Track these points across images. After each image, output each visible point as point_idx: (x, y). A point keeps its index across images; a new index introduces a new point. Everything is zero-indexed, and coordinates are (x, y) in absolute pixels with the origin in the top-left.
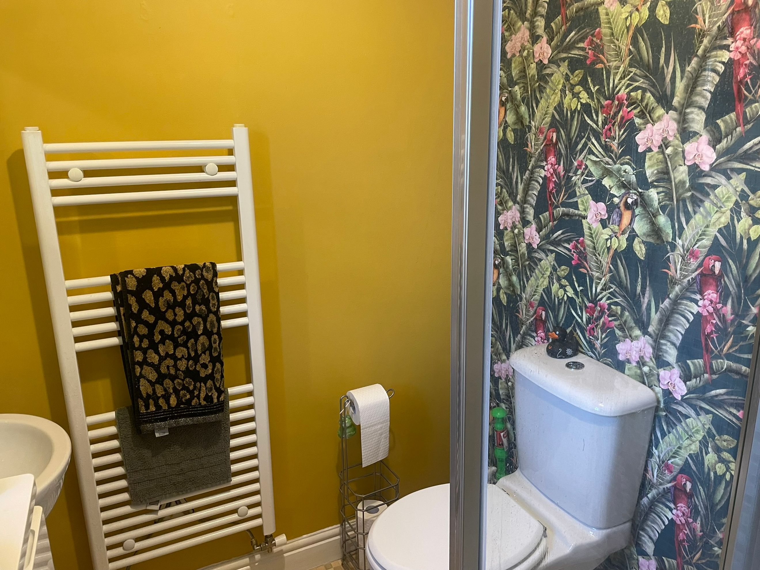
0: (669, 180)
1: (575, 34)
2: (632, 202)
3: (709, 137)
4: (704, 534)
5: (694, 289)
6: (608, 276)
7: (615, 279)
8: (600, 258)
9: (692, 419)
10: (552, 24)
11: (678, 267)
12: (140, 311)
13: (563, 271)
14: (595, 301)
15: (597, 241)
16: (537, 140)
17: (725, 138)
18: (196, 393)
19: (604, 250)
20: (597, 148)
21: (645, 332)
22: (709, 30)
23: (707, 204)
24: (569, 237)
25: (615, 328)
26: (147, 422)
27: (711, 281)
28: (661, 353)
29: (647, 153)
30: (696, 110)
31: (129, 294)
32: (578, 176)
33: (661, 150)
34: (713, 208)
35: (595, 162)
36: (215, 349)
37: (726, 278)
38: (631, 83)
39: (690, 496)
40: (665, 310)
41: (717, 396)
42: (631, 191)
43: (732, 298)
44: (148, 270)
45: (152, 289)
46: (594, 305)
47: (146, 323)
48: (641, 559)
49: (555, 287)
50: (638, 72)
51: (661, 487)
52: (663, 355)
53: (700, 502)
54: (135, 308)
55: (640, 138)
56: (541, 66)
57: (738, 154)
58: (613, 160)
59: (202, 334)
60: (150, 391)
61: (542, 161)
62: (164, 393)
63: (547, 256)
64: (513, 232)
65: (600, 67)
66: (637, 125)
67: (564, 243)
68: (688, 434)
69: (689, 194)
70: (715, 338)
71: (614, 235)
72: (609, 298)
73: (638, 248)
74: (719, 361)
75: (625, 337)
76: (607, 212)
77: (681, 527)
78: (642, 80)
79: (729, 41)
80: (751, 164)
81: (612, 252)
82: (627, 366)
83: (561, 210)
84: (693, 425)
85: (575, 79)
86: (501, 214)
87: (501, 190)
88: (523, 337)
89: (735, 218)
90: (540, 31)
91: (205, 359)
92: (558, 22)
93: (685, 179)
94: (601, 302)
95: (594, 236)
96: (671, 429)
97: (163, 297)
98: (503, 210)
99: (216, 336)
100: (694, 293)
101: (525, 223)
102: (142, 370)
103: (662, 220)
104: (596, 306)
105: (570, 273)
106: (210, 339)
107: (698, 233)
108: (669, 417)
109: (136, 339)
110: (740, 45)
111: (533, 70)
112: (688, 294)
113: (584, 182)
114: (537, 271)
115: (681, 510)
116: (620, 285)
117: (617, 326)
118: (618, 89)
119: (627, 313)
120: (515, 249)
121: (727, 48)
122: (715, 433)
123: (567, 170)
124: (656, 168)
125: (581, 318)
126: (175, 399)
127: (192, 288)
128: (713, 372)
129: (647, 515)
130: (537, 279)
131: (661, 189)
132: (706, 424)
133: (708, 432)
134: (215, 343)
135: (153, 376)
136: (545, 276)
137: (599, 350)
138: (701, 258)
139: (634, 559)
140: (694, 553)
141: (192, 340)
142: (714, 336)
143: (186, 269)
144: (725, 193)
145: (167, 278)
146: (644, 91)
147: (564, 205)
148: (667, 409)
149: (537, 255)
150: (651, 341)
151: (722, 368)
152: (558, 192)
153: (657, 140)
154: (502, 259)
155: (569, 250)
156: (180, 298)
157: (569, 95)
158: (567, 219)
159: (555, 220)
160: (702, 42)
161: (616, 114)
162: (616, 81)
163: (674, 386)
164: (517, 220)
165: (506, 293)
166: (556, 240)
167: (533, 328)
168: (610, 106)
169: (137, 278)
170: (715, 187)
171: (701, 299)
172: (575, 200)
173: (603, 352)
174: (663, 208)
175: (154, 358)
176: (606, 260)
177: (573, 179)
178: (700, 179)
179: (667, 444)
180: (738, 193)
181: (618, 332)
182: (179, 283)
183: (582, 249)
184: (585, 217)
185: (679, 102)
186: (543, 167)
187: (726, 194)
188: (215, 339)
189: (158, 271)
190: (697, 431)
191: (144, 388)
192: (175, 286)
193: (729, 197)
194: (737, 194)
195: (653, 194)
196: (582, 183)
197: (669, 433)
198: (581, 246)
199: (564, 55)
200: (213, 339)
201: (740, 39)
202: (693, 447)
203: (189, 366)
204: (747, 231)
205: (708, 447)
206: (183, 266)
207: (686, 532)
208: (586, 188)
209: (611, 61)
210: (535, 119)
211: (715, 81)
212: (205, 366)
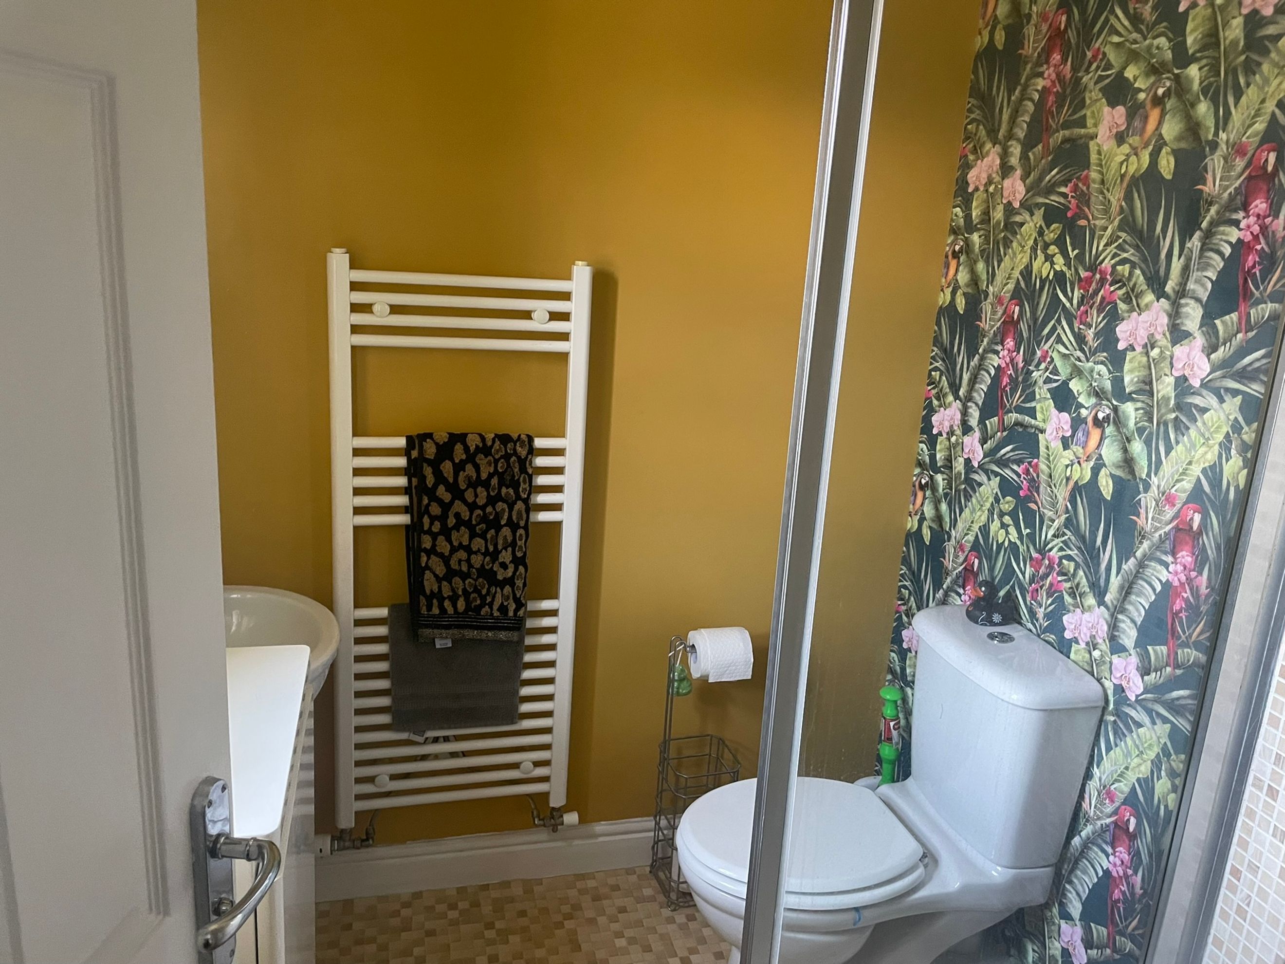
0: (1151, 394)
1: (1058, 173)
2: (1104, 418)
3: (1204, 340)
4: (1145, 892)
5: (1166, 547)
6: (1065, 516)
7: (1071, 523)
8: (1055, 491)
9: (1145, 728)
10: (1030, 154)
11: (1150, 516)
12: (435, 486)
13: (1009, 502)
14: (1043, 551)
15: (1055, 466)
16: (994, 313)
17: (1222, 345)
18: (489, 599)
19: (1062, 480)
20: (1068, 337)
21: (1101, 603)
22: (1220, 195)
23: (1193, 432)
24: (1021, 456)
25: (1064, 592)
26: (427, 626)
27: (1187, 538)
28: (1116, 633)
29: (1128, 353)
30: (1192, 302)
31: (426, 462)
32: (1041, 372)
33: (1145, 350)
34: (1199, 439)
35: (1064, 356)
36: (520, 547)
37: (1205, 537)
38: (1119, 252)
39: (1132, 837)
40: (1129, 573)
41: (1178, 699)
42: (1103, 402)
43: (1210, 565)
44: (451, 435)
45: (452, 460)
46: (1041, 557)
47: (440, 502)
48: (1062, 922)
49: (995, 526)
50: (1128, 239)
51: (1099, 823)
52: (1119, 636)
53: (1143, 845)
54: (430, 480)
55: (1122, 330)
56: (1009, 210)
57: (1235, 369)
58: (1086, 356)
59: (505, 525)
60: (435, 588)
61: (997, 344)
62: (451, 594)
63: (989, 479)
64: (949, 440)
65: (1082, 224)
66: (1120, 312)
67: (1012, 464)
68: (1138, 749)
69: (1173, 415)
70: (1184, 617)
71: (1076, 461)
72: (1061, 549)
73: (1104, 483)
74: (1186, 650)
75: (1076, 606)
76: (1072, 427)
77: (1118, 881)
78: (1132, 251)
79: (1241, 215)
80: (1249, 385)
81: (1071, 484)
82: (1074, 647)
83: (1014, 416)
84: (1145, 737)
85: (1050, 236)
86: (936, 412)
87: (940, 377)
88: (946, 595)
89: (1224, 456)
90: (1014, 161)
91: (506, 556)
92: (1037, 153)
93: (1170, 395)
94: (1051, 553)
95: (1051, 459)
96: (1118, 741)
97: (464, 471)
98: (940, 406)
99: (521, 531)
100: (1166, 553)
101: (967, 429)
102: (429, 558)
103: (1137, 447)
104: (1043, 559)
105: (1015, 508)
106: (514, 533)
107: (1178, 470)
108: (1118, 725)
109: (426, 520)
110: (1252, 223)
111: (998, 214)
112: (1158, 554)
113: (1048, 381)
114: (974, 500)
115: (1119, 857)
116: (1077, 531)
117: (1068, 590)
118: (1101, 258)
119: (1081, 573)
120: (950, 465)
121: (1236, 223)
122: (1172, 751)
123: (1027, 362)
124: (1137, 374)
125: (1023, 574)
126: (464, 603)
127: (500, 465)
128: (1177, 666)
129: (1077, 862)
130: (973, 511)
131: (1139, 405)
132: (1161, 738)
133: (1163, 749)
134: (520, 540)
135: (441, 570)
136: (984, 508)
137: (1041, 621)
138: (1178, 506)
139: (1054, 923)
140: (1130, 920)
141: (493, 532)
142: (1183, 615)
143: (497, 439)
144: (1215, 420)
145: (472, 449)
146: (1133, 266)
147: (1019, 410)
148: (1117, 713)
149: (976, 477)
150: (1106, 614)
151: (1189, 661)
152: (1014, 390)
153: (1142, 337)
154: (931, 477)
155: (1019, 476)
156: (484, 476)
157: (1041, 257)
158: (1021, 430)
159: (1004, 430)
160: (1209, 210)
161: (1096, 293)
162: (1101, 248)
163: (1129, 681)
164: (956, 423)
165: (930, 527)
166: (1003, 458)
167: (961, 581)
168: (1089, 281)
169: (437, 444)
170: (1204, 410)
171: (1172, 563)
172: (1033, 404)
173: (1045, 624)
174: (1140, 431)
175: (443, 546)
176: (1062, 494)
177: (1033, 375)
178: (1188, 396)
179: (1111, 761)
180: (1230, 423)
181: (1068, 599)
182: (486, 457)
183: (1035, 475)
184: (1042, 431)
185: (1174, 289)
186: (997, 353)
187: (1216, 422)
188: (521, 535)
189: (461, 438)
190: (1150, 747)
191: (429, 583)
192: (481, 459)
193: (1219, 427)
194: (1228, 423)
195: (1130, 410)
196: (1045, 383)
197: (1116, 745)
198: (1034, 471)
199: (1041, 200)
200: (518, 534)
201: (1253, 215)
202: (1143, 768)
203: (485, 563)
204: (1235, 475)
205: (1160, 770)
206: (493, 436)
207: (1123, 889)
208: (1049, 390)
209: (1097, 218)
210: (995, 283)
211: (1219, 266)
212: (504, 566)
